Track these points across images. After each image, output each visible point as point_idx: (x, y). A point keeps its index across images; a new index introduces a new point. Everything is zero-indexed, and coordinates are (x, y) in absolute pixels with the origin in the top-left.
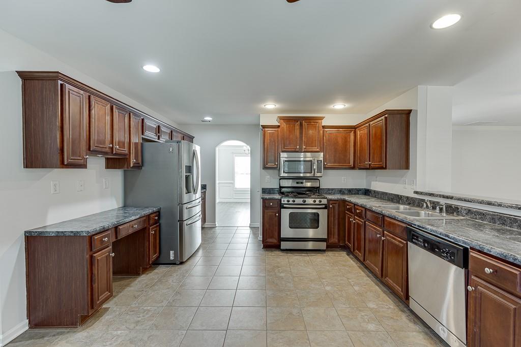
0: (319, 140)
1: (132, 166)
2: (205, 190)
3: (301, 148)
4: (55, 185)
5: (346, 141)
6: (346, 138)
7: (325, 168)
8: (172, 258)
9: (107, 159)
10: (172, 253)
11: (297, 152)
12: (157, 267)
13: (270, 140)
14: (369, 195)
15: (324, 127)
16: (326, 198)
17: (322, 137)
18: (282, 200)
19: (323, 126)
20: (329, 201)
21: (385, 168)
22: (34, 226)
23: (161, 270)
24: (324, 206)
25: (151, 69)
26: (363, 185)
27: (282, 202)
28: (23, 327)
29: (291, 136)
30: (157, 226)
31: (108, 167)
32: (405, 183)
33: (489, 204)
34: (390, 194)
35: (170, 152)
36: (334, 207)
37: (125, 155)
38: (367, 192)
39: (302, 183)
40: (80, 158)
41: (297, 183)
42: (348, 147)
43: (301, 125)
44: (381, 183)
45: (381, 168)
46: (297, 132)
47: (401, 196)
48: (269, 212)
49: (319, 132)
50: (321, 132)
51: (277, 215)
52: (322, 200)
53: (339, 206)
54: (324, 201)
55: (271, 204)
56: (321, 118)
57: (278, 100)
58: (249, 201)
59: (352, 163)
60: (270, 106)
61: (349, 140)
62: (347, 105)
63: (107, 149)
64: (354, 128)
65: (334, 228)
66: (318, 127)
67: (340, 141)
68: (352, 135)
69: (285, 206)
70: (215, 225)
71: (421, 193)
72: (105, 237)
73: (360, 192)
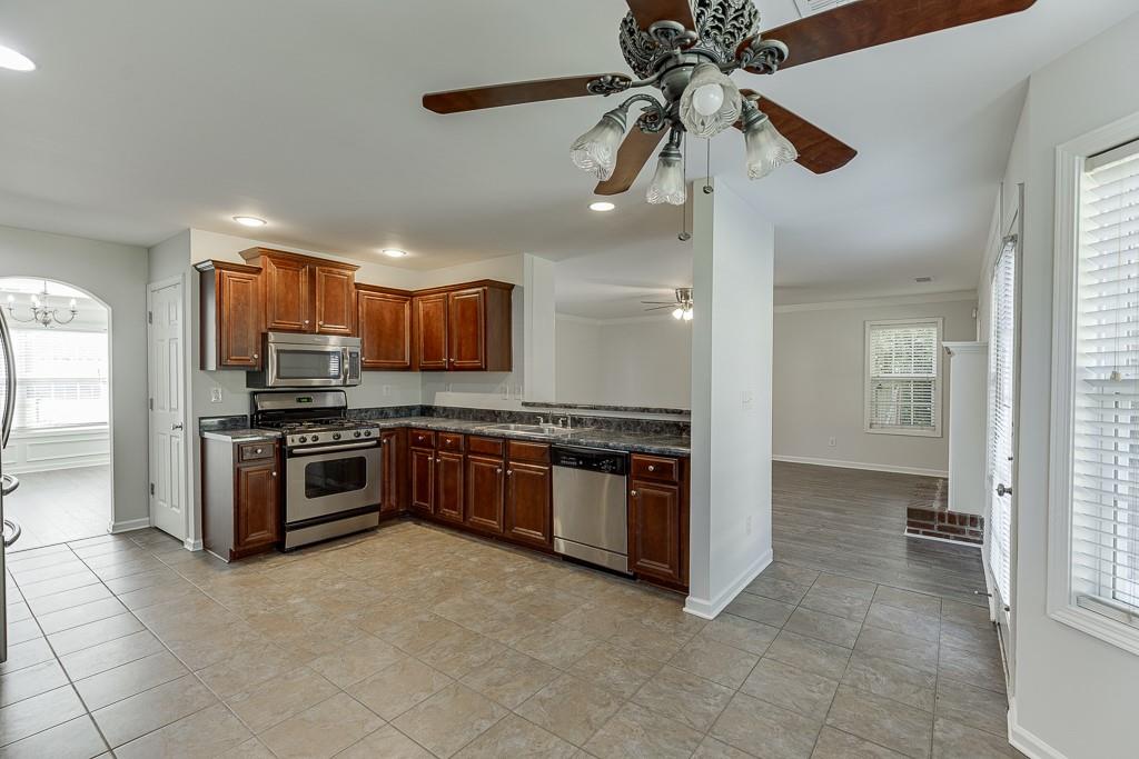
0: (349, 310)
3: (312, 325)
5: (398, 320)
6: (397, 313)
7: (365, 368)
11: (305, 332)
13: (236, 299)
14: (432, 416)
15: (358, 286)
16: (378, 426)
17: (354, 305)
18: (289, 438)
19: (355, 284)
20: (382, 430)
21: (485, 370)
24: (374, 442)
26: (418, 400)
27: (289, 444)
29: (290, 296)
32: (506, 392)
33: (616, 409)
34: (477, 410)
36: (389, 441)
38: (427, 411)
39: (309, 400)
41: (299, 400)
42: (401, 328)
43: (312, 274)
44: (455, 393)
45: (479, 369)
46: (304, 289)
47: (500, 412)
48: (253, 472)
49: (349, 294)
50: (353, 294)
51: (274, 474)
52: (371, 430)
53: (397, 438)
54: (375, 433)
55: (259, 451)
56: (353, 268)
57: (269, 209)
58: (108, 461)
59: (407, 359)
61: (401, 316)
62: (409, 254)
64: (408, 296)
65: (389, 482)
66: (348, 285)
67: (387, 316)
68: (407, 306)
69: (295, 451)
71: (534, 405)
73: (414, 412)
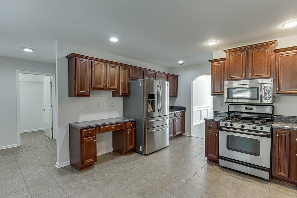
0: (269, 65)
1: (121, 95)
2: (184, 110)
3: (247, 75)
4: (83, 104)
8: (141, 150)
9: (112, 91)
10: (141, 147)
12: (134, 153)
13: (217, 71)
15: (275, 51)
16: (271, 126)
17: (273, 62)
18: (221, 123)
20: (274, 129)
22: (72, 121)
23: (135, 155)
24: (266, 134)
25: (114, 40)
27: (221, 125)
28: (68, 163)
29: (237, 66)
30: (133, 130)
31: (113, 96)
35: (140, 86)
36: (282, 137)
37: (116, 89)
39: (251, 109)
40: (85, 92)
41: (246, 108)
43: (248, 53)
46: (244, 61)
48: (211, 132)
49: (269, 57)
50: (272, 57)
51: (216, 135)
52: (265, 128)
53: (290, 136)
54: (267, 129)
55: (212, 125)
57: (218, 35)
60: (212, 43)
63: (103, 87)
69: (223, 128)
70: (191, 135)
72: (90, 131)
